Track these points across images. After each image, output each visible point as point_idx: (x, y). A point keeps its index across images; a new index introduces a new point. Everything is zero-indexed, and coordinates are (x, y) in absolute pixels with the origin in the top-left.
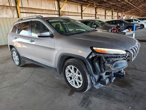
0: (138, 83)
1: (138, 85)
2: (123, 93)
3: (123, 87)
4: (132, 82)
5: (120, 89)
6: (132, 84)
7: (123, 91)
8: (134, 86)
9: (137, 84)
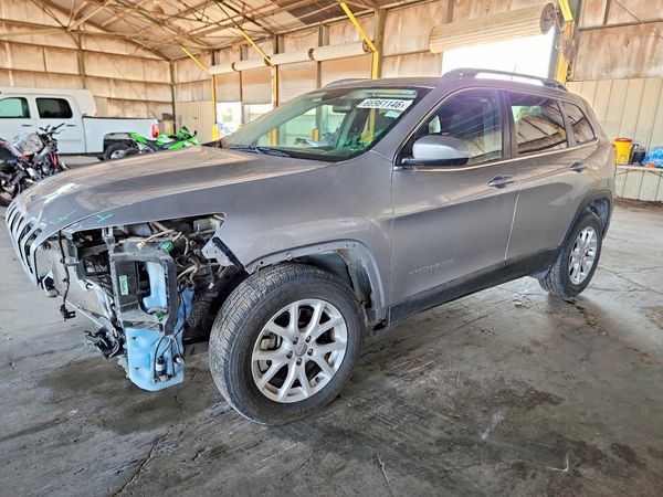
0: (24, 411)
1: (20, 404)
2: (51, 352)
3: (70, 364)
4: (54, 401)
5: (70, 356)
6: (46, 392)
7: (55, 356)
8: (33, 391)
9: (26, 402)
